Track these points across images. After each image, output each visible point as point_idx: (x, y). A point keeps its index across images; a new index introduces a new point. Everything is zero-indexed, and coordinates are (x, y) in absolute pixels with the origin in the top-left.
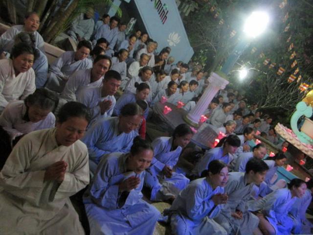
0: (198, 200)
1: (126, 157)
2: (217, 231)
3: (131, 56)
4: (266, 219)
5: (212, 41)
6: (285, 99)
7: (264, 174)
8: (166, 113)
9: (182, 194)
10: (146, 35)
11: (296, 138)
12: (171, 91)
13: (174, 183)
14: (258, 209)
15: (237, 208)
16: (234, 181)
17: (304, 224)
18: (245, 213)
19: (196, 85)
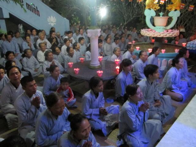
0: (133, 117)
1: (72, 134)
2: (154, 125)
3: (33, 48)
4: (173, 92)
5: (74, 5)
6: (134, 12)
7: (157, 72)
8: (78, 73)
9: (121, 120)
10: (34, 31)
11: (156, 32)
12: (71, 53)
13: (111, 115)
14: (164, 89)
15: (154, 100)
16: (144, 87)
17: (191, 77)
18: (160, 99)
19: (83, 40)
